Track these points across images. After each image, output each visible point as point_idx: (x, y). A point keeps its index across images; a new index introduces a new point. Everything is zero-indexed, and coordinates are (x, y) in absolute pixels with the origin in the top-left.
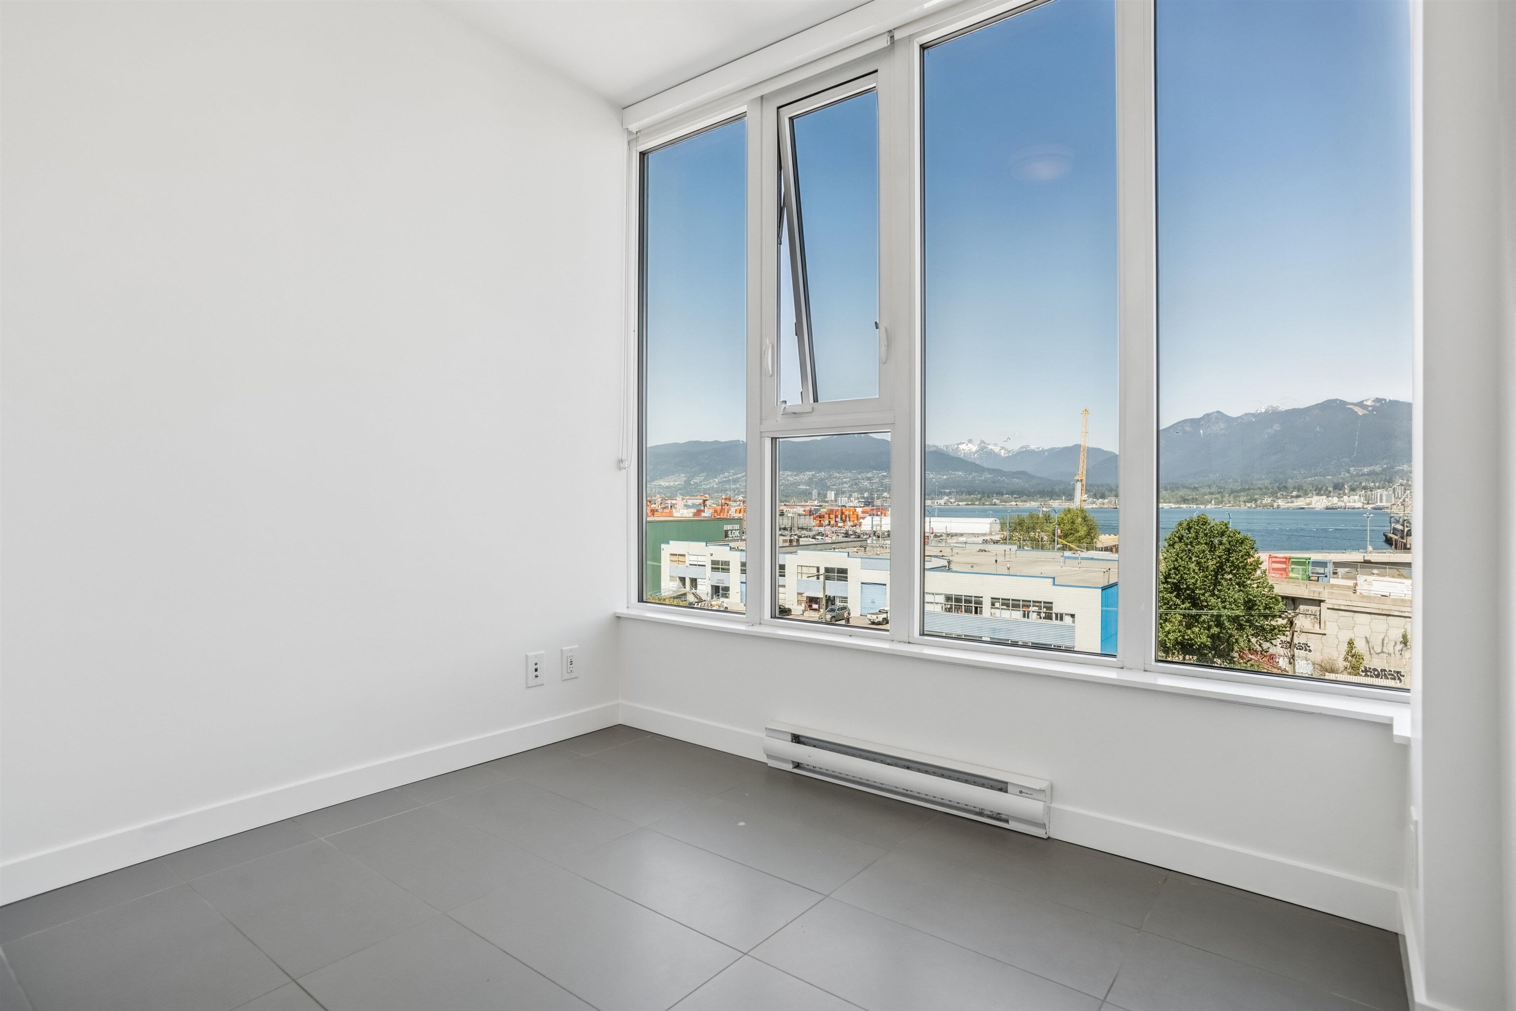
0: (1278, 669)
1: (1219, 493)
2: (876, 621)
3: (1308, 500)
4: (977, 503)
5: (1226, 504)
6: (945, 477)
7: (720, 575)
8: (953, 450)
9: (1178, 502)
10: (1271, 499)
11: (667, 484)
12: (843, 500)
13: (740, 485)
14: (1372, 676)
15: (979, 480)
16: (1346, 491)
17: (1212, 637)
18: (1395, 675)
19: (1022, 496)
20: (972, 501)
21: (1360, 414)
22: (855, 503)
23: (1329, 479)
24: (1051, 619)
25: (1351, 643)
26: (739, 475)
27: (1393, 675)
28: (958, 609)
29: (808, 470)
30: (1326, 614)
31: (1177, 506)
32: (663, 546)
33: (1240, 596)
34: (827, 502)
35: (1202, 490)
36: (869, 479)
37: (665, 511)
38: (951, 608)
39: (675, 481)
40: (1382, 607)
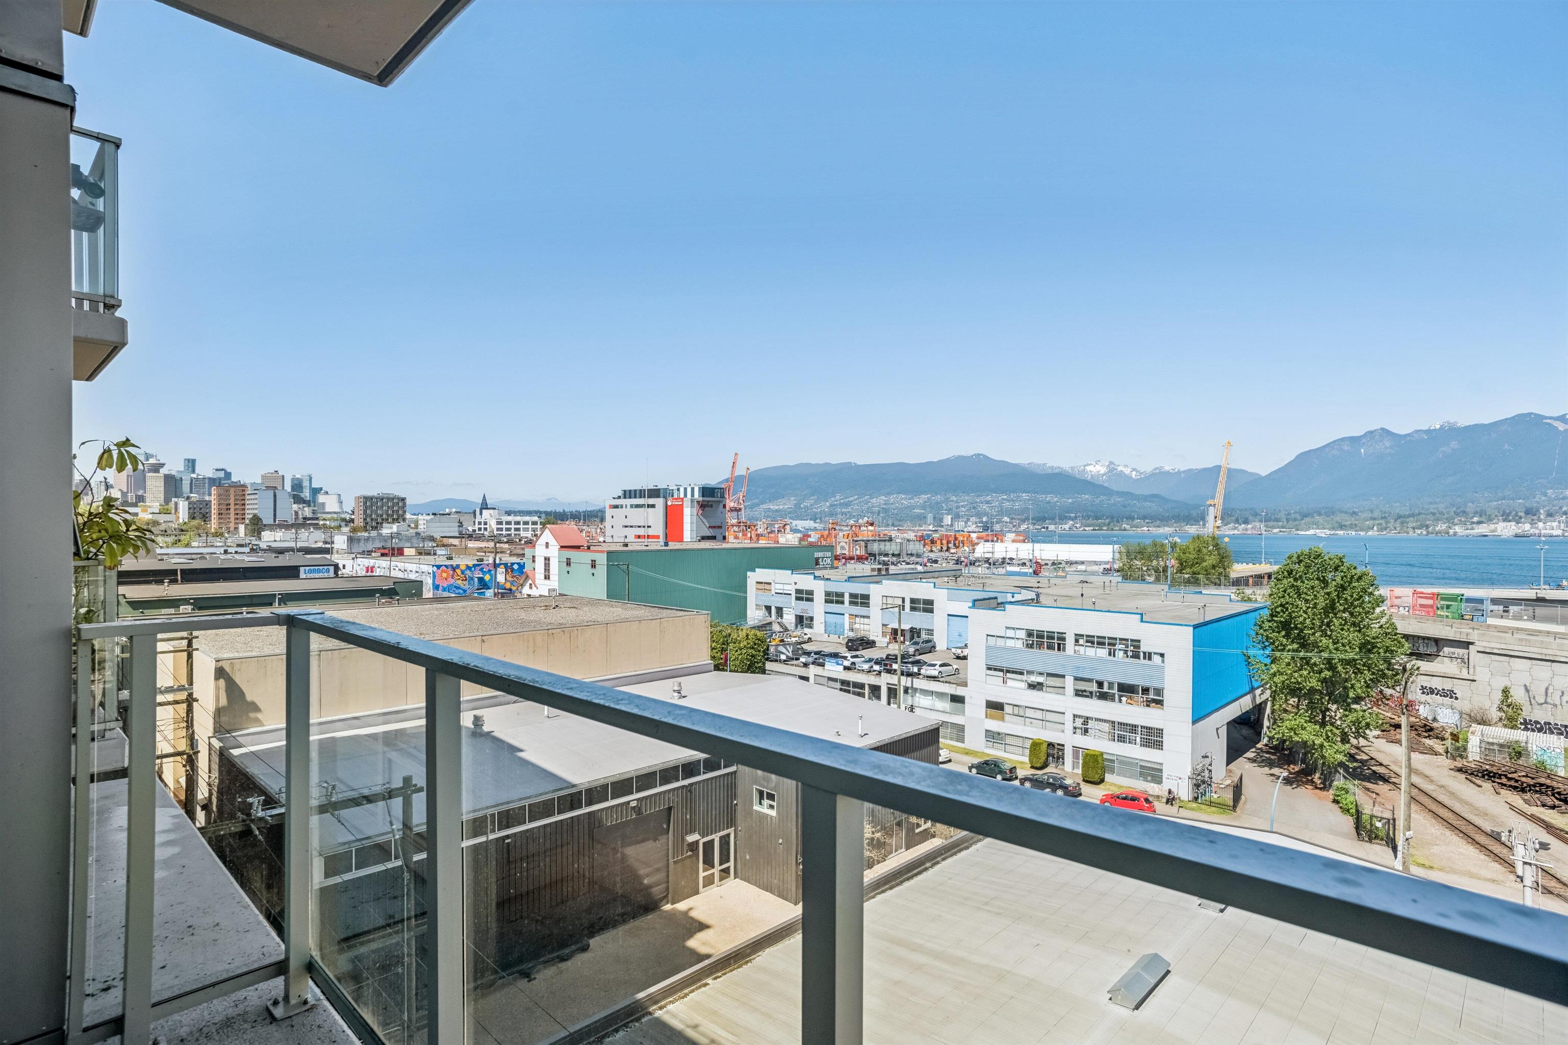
0: (1416, 718)
1: (1382, 518)
2: (962, 655)
3: (1492, 527)
4: (1105, 528)
5: (1391, 530)
6: (1070, 501)
7: (804, 604)
8: (1079, 471)
9: (1333, 529)
10: (1446, 525)
11: (777, 507)
12: (959, 525)
13: (852, 509)
14: (1533, 730)
15: (1108, 504)
16: (1542, 517)
17: (1324, 681)
18: (1563, 729)
19: (1156, 521)
20: (1099, 526)
21: (1561, 429)
22: (973, 528)
23: (1520, 504)
24: (1139, 658)
25: (1506, 692)
26: (851, 499)
27: (1559, 729)
28: (1040, 645)
29: (923, 493)
30: (1475, 657)
31: (1332, 532)
32: (749, 574)
33: (1354, 637)
34: (942, 526)
35: (1363, 515)
36: (988, 502)
37: (772, 535)
38: (1033, 644)
39: (785, 504)
40: (1545, 651)
